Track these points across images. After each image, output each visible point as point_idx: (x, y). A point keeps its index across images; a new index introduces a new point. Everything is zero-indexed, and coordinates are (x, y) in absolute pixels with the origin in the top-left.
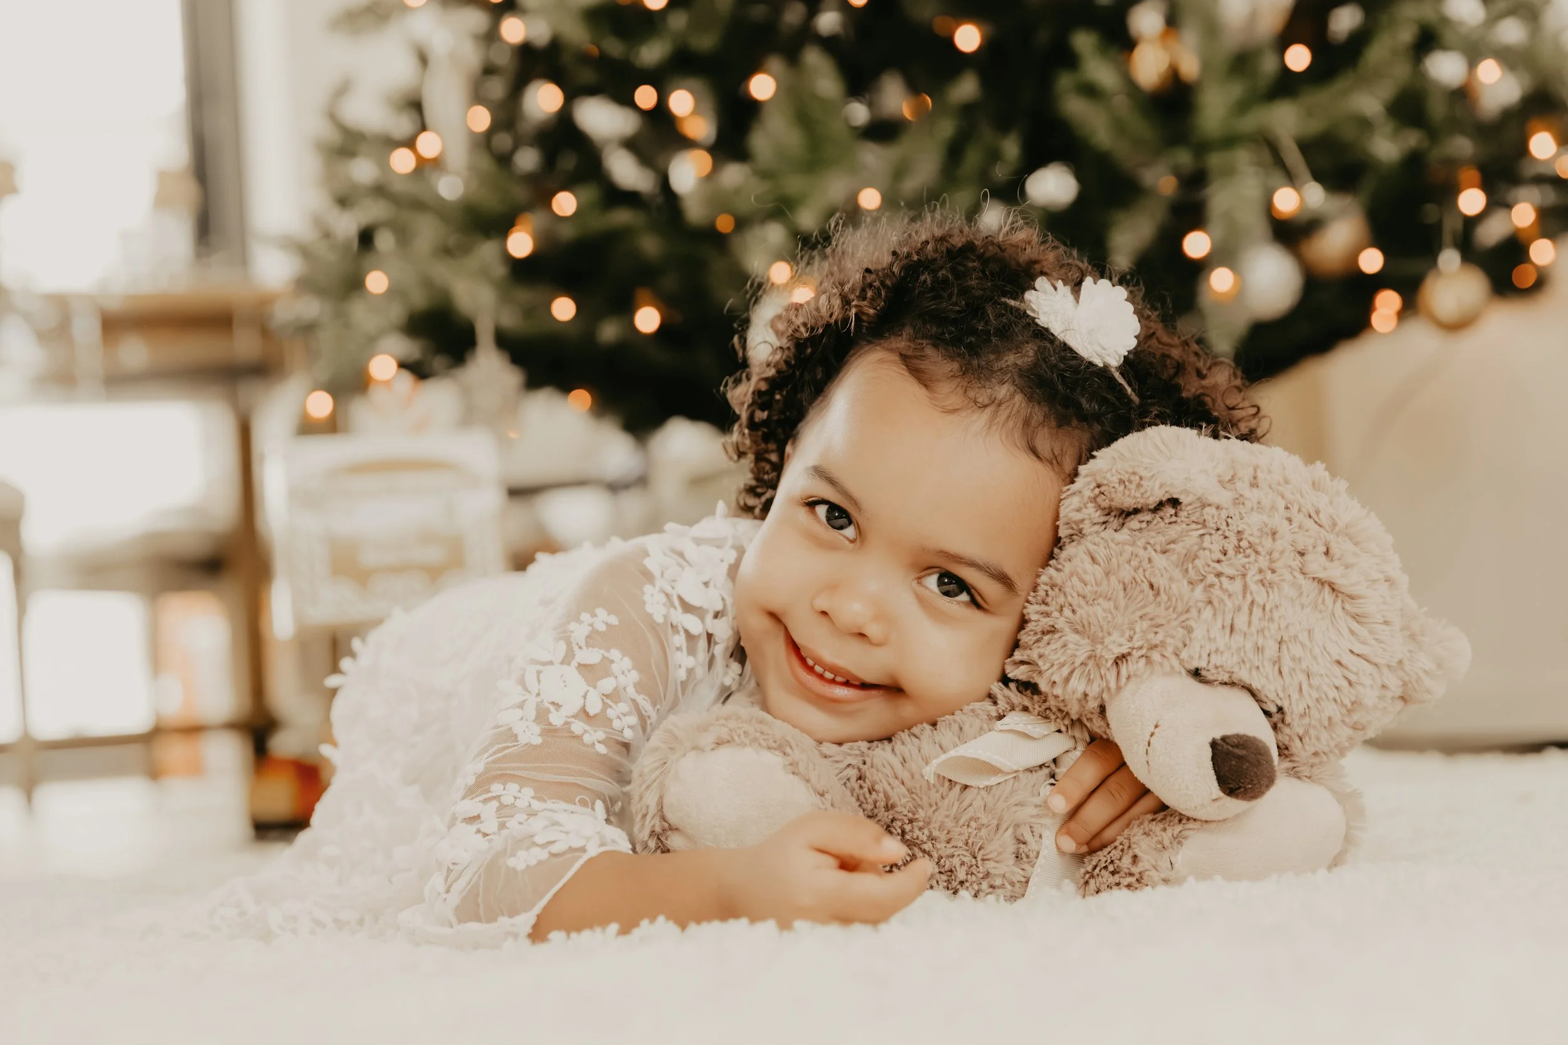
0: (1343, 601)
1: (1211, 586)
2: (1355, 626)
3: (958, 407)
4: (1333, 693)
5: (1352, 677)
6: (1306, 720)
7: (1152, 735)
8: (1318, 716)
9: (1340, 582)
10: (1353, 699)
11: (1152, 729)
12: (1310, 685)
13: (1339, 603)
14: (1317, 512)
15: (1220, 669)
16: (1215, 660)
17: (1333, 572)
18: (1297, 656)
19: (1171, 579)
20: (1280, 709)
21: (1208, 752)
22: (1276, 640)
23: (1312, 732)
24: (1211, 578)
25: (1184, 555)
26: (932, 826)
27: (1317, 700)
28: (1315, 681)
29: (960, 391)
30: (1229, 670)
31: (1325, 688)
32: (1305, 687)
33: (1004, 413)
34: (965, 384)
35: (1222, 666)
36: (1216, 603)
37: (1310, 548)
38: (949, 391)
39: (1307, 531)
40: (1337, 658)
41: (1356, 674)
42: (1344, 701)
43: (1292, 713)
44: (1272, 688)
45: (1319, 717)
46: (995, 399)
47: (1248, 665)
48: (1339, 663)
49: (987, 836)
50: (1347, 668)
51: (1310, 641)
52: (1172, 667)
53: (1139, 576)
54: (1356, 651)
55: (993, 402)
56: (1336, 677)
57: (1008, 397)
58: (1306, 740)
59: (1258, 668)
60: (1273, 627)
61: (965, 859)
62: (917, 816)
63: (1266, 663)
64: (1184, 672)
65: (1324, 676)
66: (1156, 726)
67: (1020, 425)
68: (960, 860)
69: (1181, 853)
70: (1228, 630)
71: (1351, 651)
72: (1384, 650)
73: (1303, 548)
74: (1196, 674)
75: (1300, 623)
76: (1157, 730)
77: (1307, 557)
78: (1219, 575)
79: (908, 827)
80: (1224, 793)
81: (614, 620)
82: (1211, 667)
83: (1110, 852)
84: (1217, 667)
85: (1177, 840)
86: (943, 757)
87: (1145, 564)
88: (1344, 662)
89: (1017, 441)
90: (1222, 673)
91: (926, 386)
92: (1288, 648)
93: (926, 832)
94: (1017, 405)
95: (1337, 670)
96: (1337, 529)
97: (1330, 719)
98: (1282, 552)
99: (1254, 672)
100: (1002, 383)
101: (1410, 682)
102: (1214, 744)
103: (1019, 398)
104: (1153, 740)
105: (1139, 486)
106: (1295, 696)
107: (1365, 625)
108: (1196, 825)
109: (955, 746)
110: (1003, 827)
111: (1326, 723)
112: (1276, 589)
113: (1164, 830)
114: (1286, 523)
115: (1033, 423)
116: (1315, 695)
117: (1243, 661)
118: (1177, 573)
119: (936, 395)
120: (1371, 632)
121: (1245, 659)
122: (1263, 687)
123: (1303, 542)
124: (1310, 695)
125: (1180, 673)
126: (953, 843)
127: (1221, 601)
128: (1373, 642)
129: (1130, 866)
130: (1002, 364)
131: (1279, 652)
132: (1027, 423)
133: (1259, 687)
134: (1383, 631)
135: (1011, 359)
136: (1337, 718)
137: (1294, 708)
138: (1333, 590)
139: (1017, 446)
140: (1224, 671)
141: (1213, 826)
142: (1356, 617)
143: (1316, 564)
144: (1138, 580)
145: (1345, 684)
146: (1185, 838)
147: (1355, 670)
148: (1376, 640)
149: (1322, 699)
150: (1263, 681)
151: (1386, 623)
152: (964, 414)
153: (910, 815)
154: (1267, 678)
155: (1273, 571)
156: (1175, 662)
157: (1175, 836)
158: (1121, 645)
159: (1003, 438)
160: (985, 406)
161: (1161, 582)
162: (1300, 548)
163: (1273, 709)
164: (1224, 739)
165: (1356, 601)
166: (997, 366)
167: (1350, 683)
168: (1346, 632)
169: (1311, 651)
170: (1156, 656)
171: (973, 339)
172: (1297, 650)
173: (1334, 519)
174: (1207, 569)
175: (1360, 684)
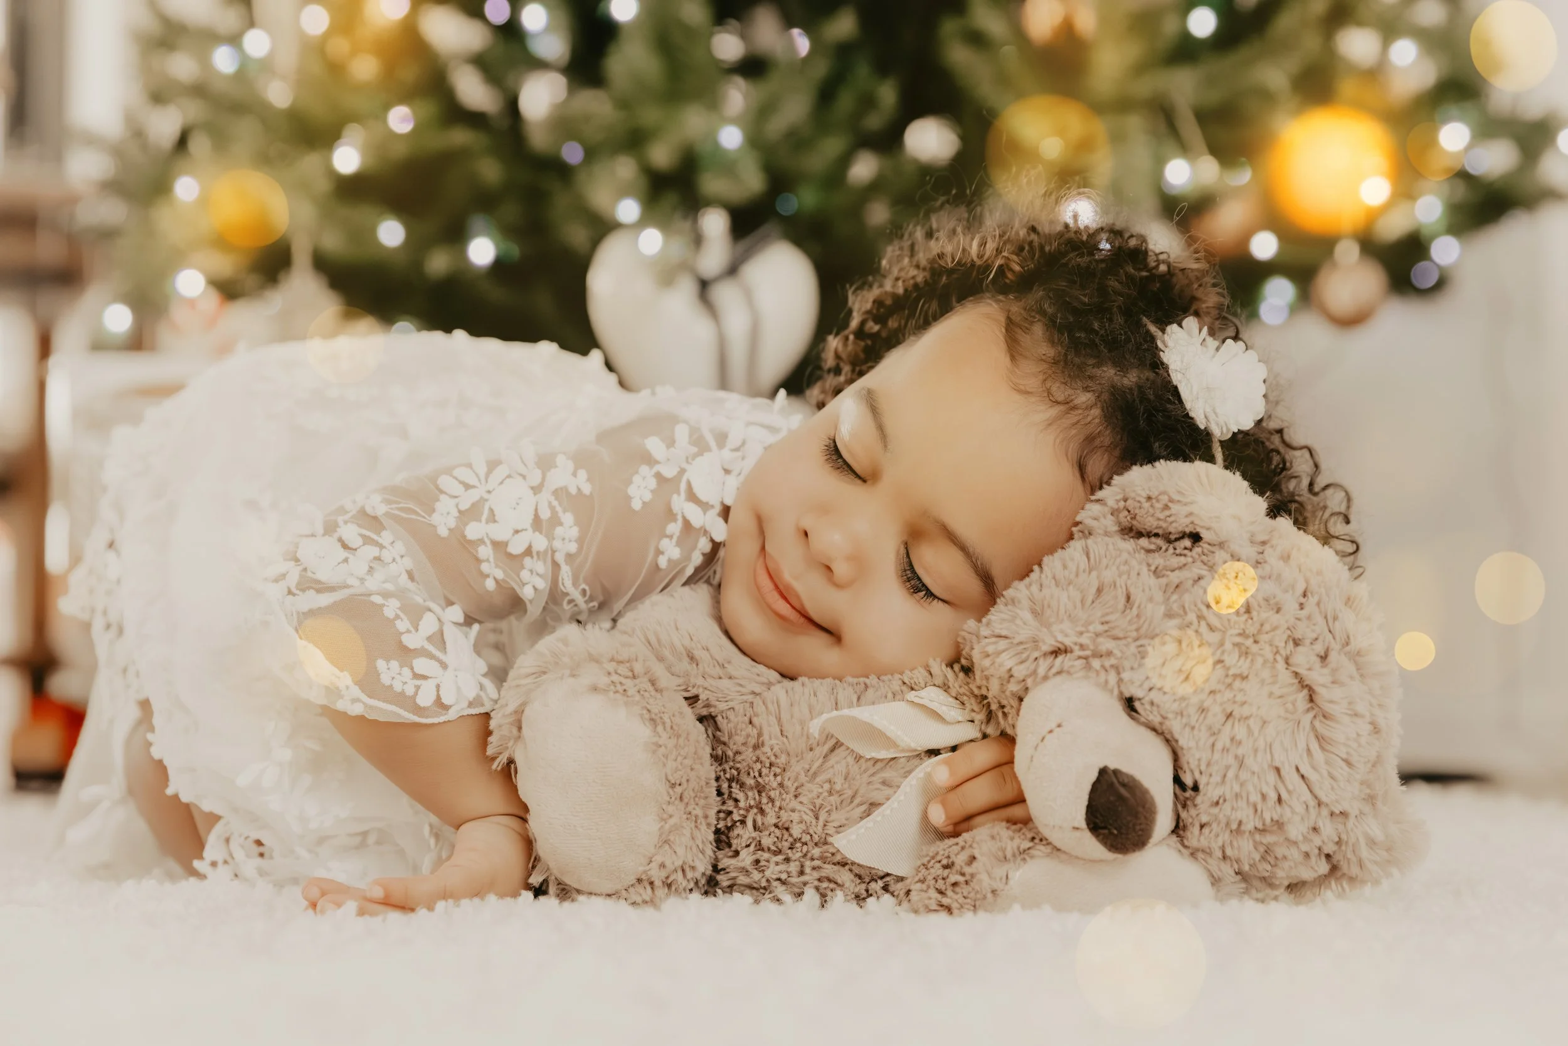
0: (1315, 717)
1: (1189, 625)
2: (1314, 746)
3: (1030, 390)
4: (1255, 798)
5: (1284, 796)
6: (1215, 810)
7: (1051, 732)
8: (1228, 812)
9: (1322, 693)
10: (1276, 818)
11: (1053, 725)
12: (1237, 777)
13: (1311, 715)
14: (1335, 618)
15: (1155, 708)
16: (1153, 695)
17: (1318, 677)
18: (1238, 738)
19: (1151, 599)
20: (1196, 788)
21: (1093, 776)
22: (1224, 710)
23: (1214, 826)
24: (1192, 617)
25: (1175, 585)
26: (788, 774)
27: (1237, 795)
28: (1244, 775)
29: (1041, 377)
30: (1163, 713)
31: (1251, 788)
32: (1231, 774)
33: (1073, 418)
34: (1050, 372)
35: (1158, 706)
36: (1184, 645)
37: (1307, 642)
38: (1031, 373)
39: (1314, 625)
40: (1277, 764)
41: (1289, 792)
42: (1264, 813)
43: (1204, 795)
44: (1197, 756)
45: (1229, 814)
46: (1072, 401)
47: (1184, 720)
48: (1278, 770)
49: (838, 804)
50: (1283, 782)
51: (1260, 731)
52: (1106, 682)
53: (1120, 582)
54: (1303, 771)
55: (1068, 403)
56: (1267, 783)
57: (1084, 406)
58: (1206, 830)
59: (1193, 728)
60: (1228, 695)
61: (805, 817)
62: (778, 761)
63: (1203, 728)
64: (1116, 692)
65: (1256, 775)
66: (1059, 726)
67: (1082, 437)
68: (801, 817)
69: (1021, 871)
70: (1183, 677)
71: (1297, 769)
72: (1332, 788)
73: (1300, 637)
74: (1130, 704)
75: (1259, 708)
76: (1058, 729)
77: (1300, 649)
78: (1200, 617)
79: (765, 771)
80: (1088, 824)
81: (587, 489)
82: (1146, 700)
83: (951, 846)
84: (1152, 703)
85: (1022, 856)
86: (835, 713)
87: (1133, 574)
88: (1283, 772)
89: (1070, 449)
90: (1155, 713)
91: (1013, 358)
92: (1233, 725)
93: (779, 778)
94: (1089, 419)
95: (1272, 777)
96: (1347, 649)
97: (1240, 823)
98: (1275, 629)
99: (1187, 730)
100: (1086, 389)
101: (1347, 843)
102: (1103, 771)
103: (1096, 412)
104: (1049, 737)
105: (1166, 507)
106: (1216, 778)
107: (1326, 753)
108: (1048, 849)
109: (851, 705)
110: (857, 801)
111: (1234, 826)
112: (1249, 660)
113: (1012, 839)
114: (1297, 606)
115: (1097, 442)
116: (1237, 788)
117: (1182, 715)
118: (1159, 596)
119: (1017, 370)
120: (1327, 763)
121: (1185, 713)
122: (1190, 749)
123: (1303, 631)
124: (1232, 788)
125: (1112, 691)
126: (801, 799)
127: (1190, 645)
128: (1325, 773)
129: (963, 864)
130: (1098, 372)
131: (1223, 725)
132: (1089, 439)
133: (1185, 747)
134: (1342, 769)
135: (1109, 373)
136: (1249, 826)
137: (1210, 791)
138: (1311, 700)
139: (1067, 455)
140: (1159, 712)
141: (1063, 856)
142: (1319, 738)
143: (1304, 658)
144: (1118, 585)
145: (1273, 796)
146: (1032, 857)
147: (1290, 787)
148: (1330, 774)
149: (1242, 798)
150: (1192, 744)
151: (1348, 762)
152: (1033, 399)
153: (773, 758)
154: (1197, 743)
155: (1256, 642)
156: (1112, 678)
157: (1021, 850)
158: (1066, 635)
159: (1058, 441)
160: (1058, 403)
161: (1138, 597)
162: (1298, 635)
163: (1188, 781)
164: (1116, 772)
165: (1328, 722)
166: (1091, 371)
167: (1280, 800)
168: (1302, 745)
169: (1255, 741)
170: (1096, 663)
171: (1083, 335)
172: (1240, 732)
173: (1348, 637)
174: (1193, 607)
175: (1290, 806)
